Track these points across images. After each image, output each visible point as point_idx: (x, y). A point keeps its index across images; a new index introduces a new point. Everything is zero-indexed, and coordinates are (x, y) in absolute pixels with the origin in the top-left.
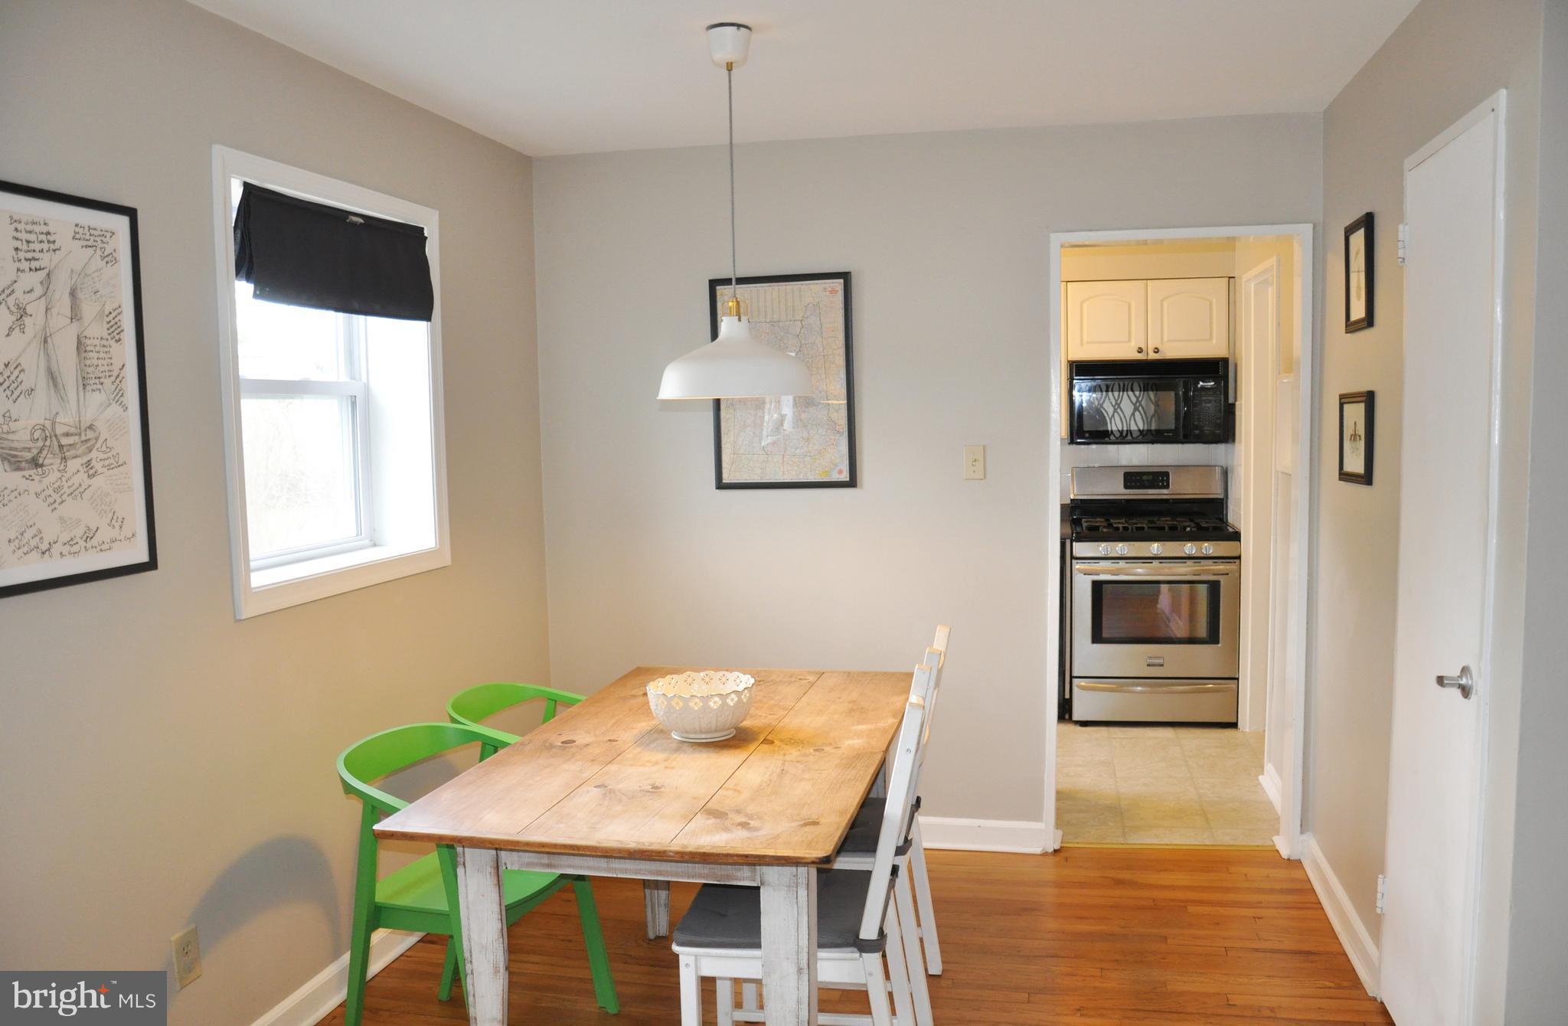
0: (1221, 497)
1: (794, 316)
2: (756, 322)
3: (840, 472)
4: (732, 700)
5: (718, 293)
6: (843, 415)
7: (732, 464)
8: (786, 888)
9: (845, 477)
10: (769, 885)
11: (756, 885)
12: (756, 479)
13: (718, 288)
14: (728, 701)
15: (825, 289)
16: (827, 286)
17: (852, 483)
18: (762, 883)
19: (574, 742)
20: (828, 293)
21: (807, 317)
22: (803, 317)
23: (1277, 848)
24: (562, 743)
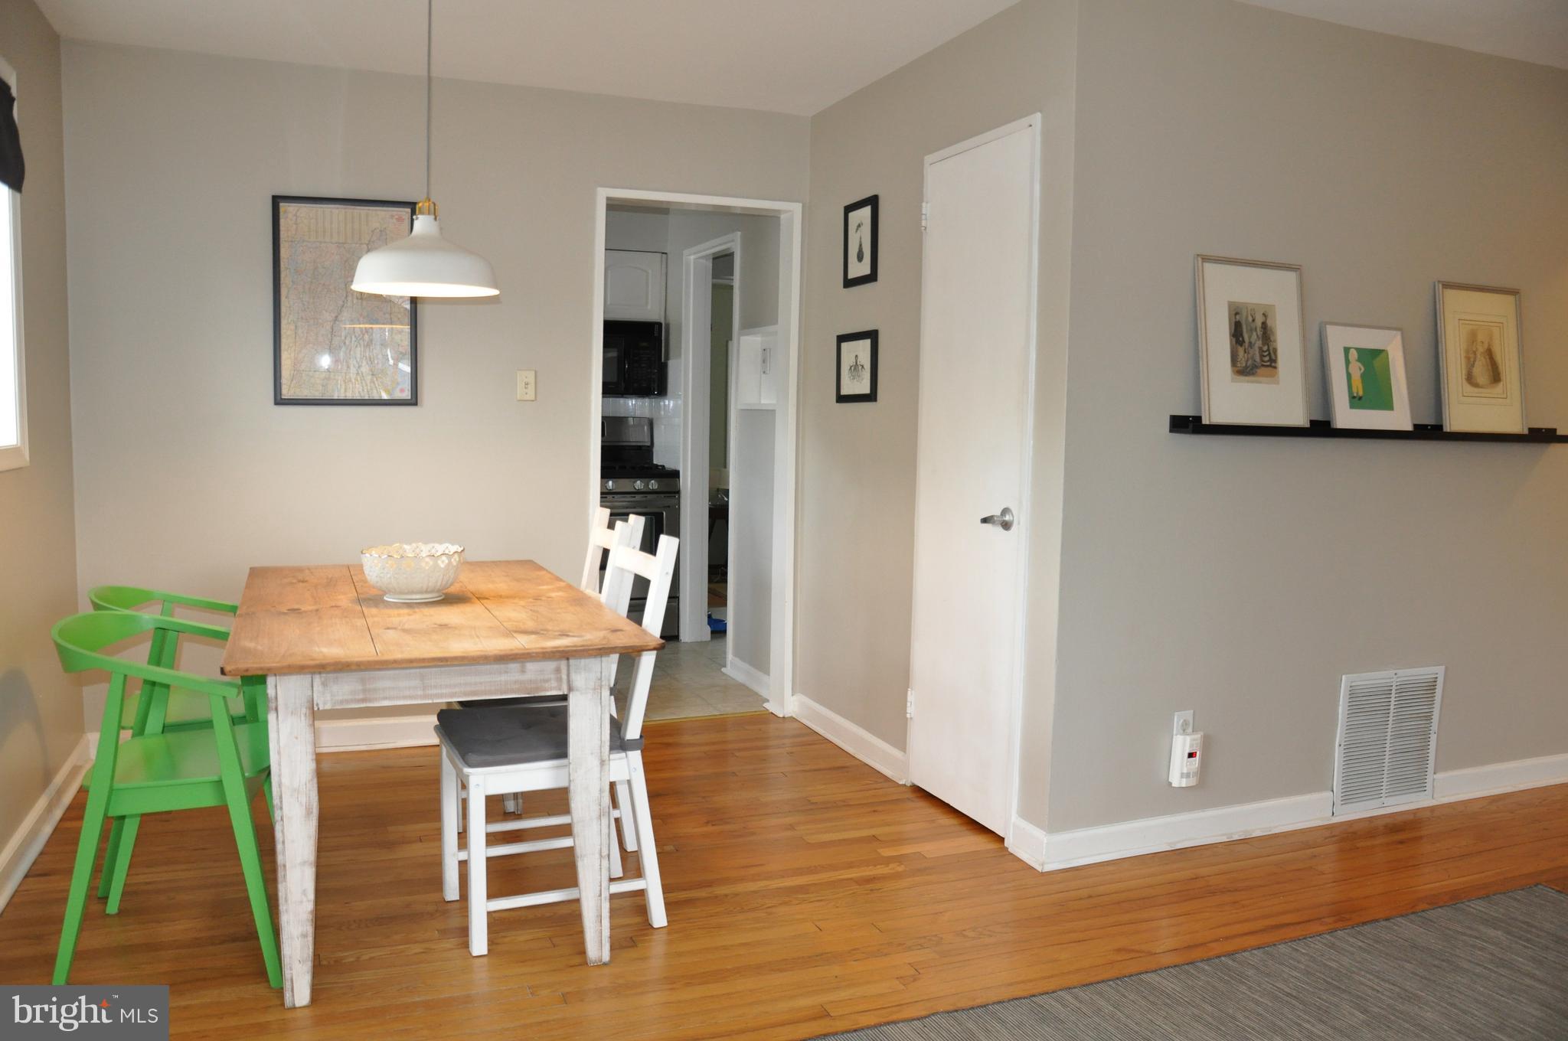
0: (649, 444)
1: (360, 239)
2: (321, 242)
3: (402, 391)
4: (443, 562)
5: (282, 210)
6: (407, 337)
7: (292, 380)
8: (591, 691)
9: (407, 395)
10: (577, 690)
11: (561, 693)
12: (317, 395)
13: (281, 204)
14: (439, 562)
15: (392, 216)
16: (395, 213)
17: (413, 401)
18: (570, 689)
19: (299, 609)
20: (395, 220)
21: (373, 242)
22: (369, 241)
23: (771, 711)
24: (288, 610)
